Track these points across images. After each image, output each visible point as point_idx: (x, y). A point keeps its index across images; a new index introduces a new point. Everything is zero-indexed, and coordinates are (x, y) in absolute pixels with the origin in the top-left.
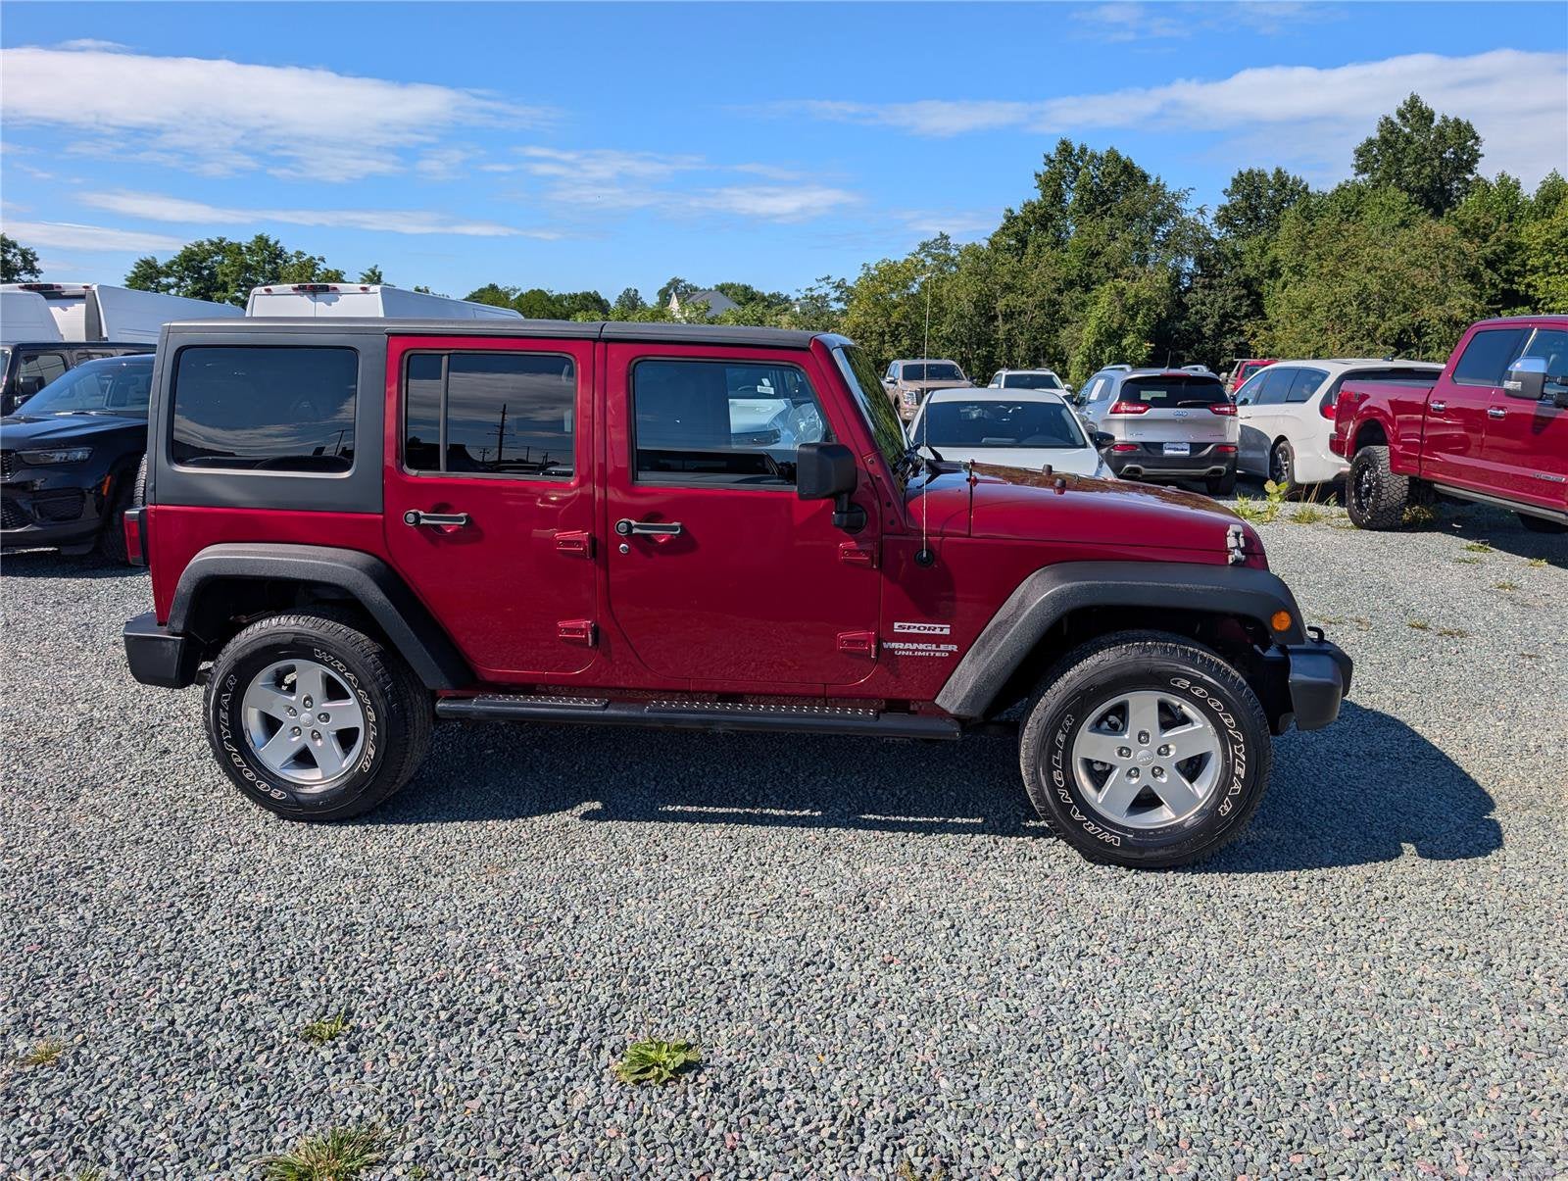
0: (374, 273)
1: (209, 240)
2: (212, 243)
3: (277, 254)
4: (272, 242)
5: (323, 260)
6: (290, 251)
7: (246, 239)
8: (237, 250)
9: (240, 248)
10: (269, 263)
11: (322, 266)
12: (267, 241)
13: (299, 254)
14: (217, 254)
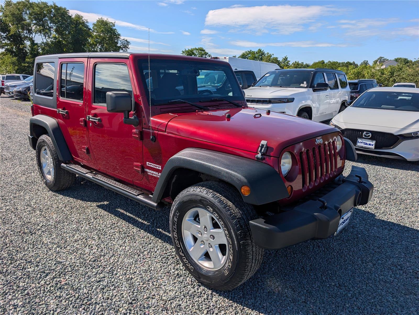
0: (286, 58)
1: (248, 51)
2: (248, 52)
3: (263, 54)
4: (262, 51)
5: (273, 55)
6: (266, 53)
7: (256, 50)
8: (253, 53)
9: (254, 53)
10: (261, 56)
11: (273, 56)
12: (261, 50)
13: (268, 53)
14: (249, 54)
